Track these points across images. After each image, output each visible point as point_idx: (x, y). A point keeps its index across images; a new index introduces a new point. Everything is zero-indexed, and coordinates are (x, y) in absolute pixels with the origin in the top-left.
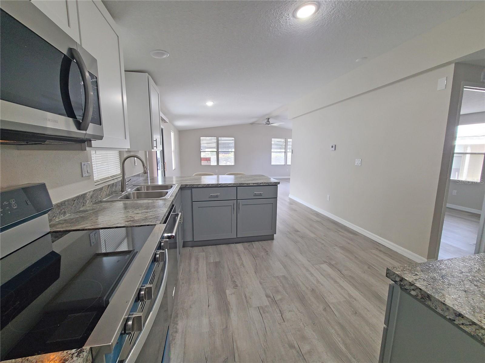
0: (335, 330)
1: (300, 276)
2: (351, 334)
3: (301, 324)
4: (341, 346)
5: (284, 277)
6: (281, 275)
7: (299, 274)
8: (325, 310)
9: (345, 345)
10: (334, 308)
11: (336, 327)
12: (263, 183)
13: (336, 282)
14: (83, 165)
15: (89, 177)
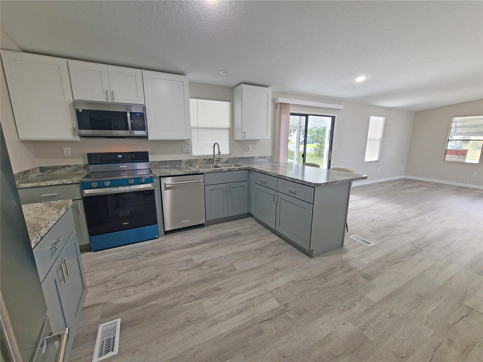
0: (168, 301)
2: (163, 311)
4: (153, 303)
5: (235, 269)
8: (191, 296)
9: (154, 305)
10: (195, 303)
11: (171, 302)
12: (297, 179)
13: (241, 311)
14: (183, 146)
15: (188, 153)
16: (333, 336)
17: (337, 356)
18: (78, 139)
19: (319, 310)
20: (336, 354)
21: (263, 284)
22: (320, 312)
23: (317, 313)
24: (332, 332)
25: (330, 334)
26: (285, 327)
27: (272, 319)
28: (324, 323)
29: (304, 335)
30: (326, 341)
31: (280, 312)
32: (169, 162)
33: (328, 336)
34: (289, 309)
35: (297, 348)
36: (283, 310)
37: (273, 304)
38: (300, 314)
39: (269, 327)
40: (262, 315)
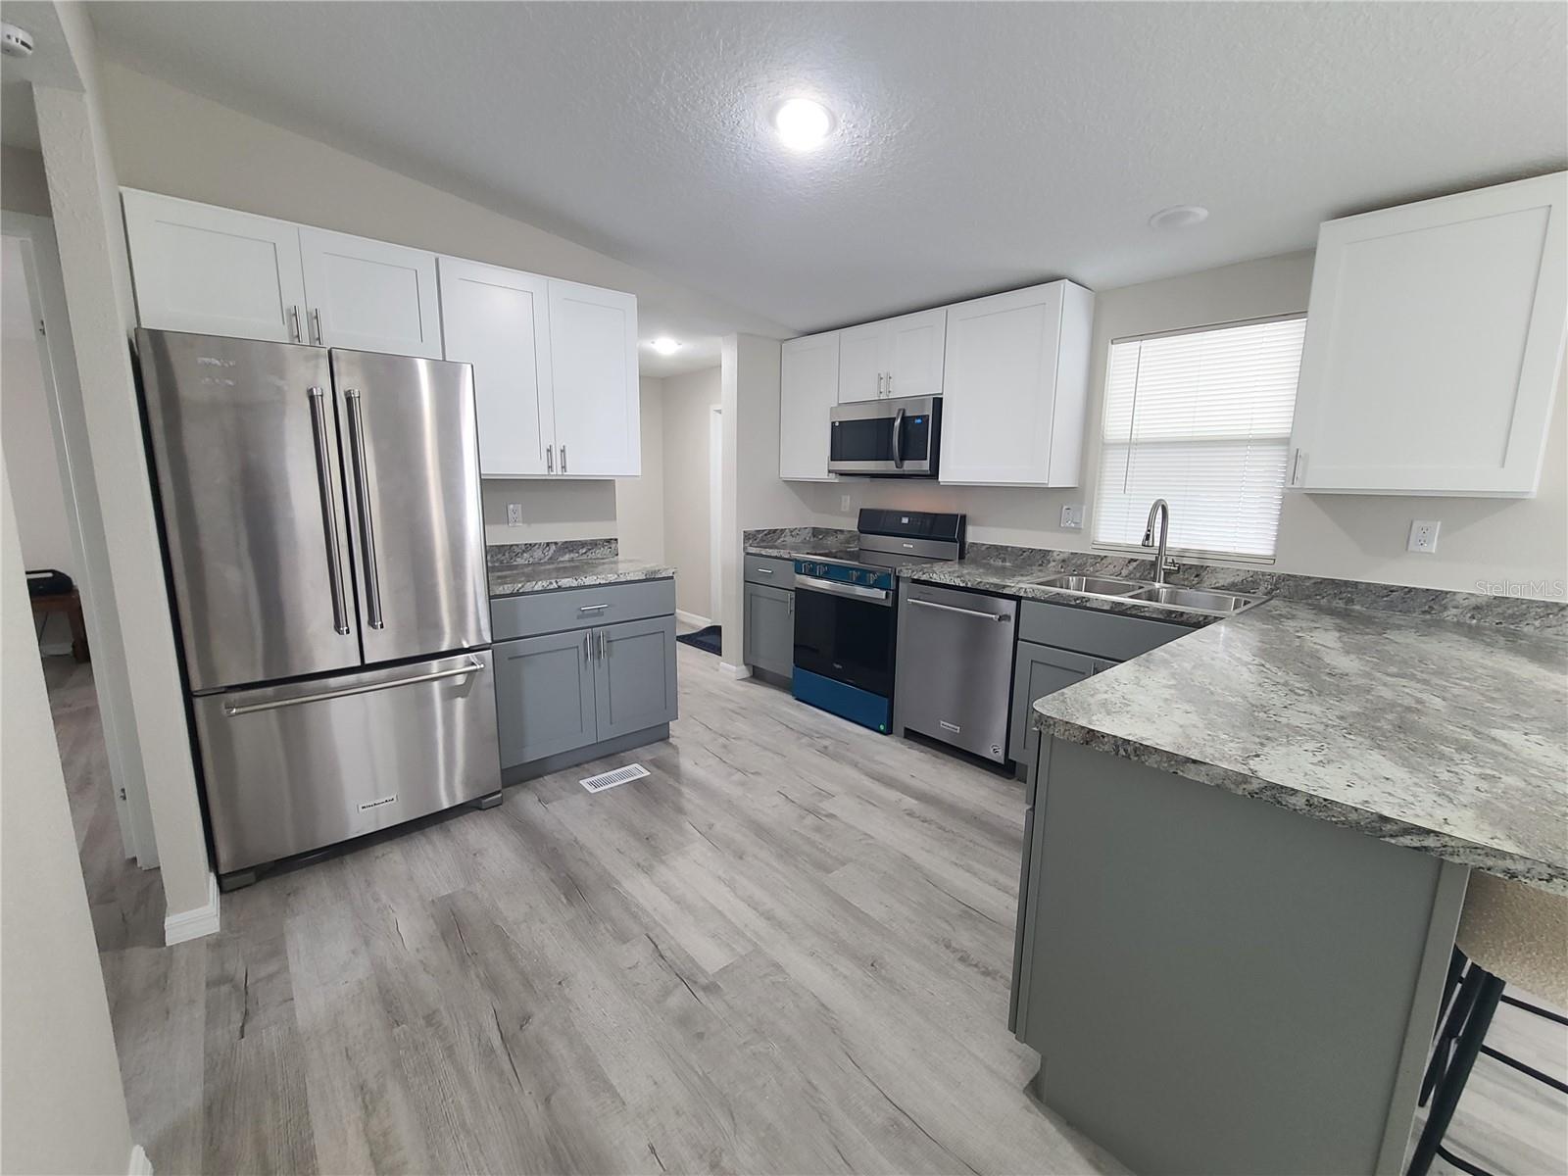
1: (788, 888)
3: (750, 796)
5: (828, 871)
6: (836, 872)
7: (790, 891)
8: (711, 826)
13: (678, 901)
14: (1065, 507)
15: (1077, 530)
16: (609, 1102)
17: (547, 1100)
18: (834, 479)
19: (708, 1078)
20: (553, 1098)
21: (788, 933)
22: (696, 1078)
23: (692, 1068)
24: (624, 1103)
25: (615, 1095)
26: (638, 984)
27: (660, 958)
28: (656, 1083)
29: (615, 1025)
30: (593, 1080)
31: (686, 975)
32: (1012, 552)
33: (610, 1088)
34: (700, 994)
35: (578, 1009)
36: (695, 982)
37: (711, 957)
38: (684, 1021)
39: (638, 953)
40: (672, 938)
